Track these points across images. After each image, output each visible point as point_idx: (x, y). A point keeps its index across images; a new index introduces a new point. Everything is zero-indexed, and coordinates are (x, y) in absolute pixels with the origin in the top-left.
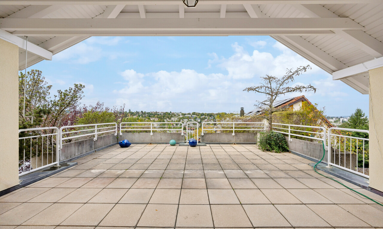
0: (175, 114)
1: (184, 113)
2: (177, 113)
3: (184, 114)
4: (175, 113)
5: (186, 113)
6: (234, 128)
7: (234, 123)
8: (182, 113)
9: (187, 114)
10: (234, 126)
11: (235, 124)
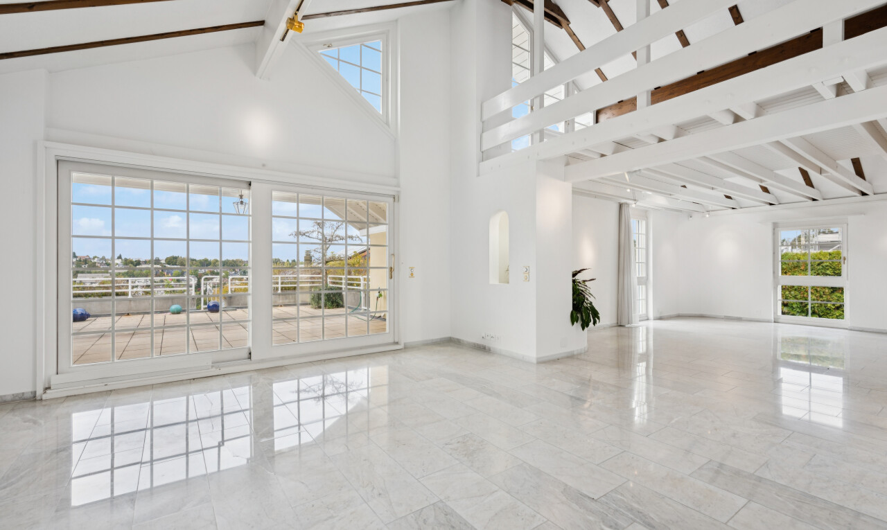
0: (96, 260)
1: (134, 258)
2: (103, 258)
3: (132, 262)
4: (94, 258)
5: (143, 259)
6: (280, 283)
7: (280, 276)
8: (126, 260)
9: (145, 262)
10: (280, 281)
11: (281, 278)
